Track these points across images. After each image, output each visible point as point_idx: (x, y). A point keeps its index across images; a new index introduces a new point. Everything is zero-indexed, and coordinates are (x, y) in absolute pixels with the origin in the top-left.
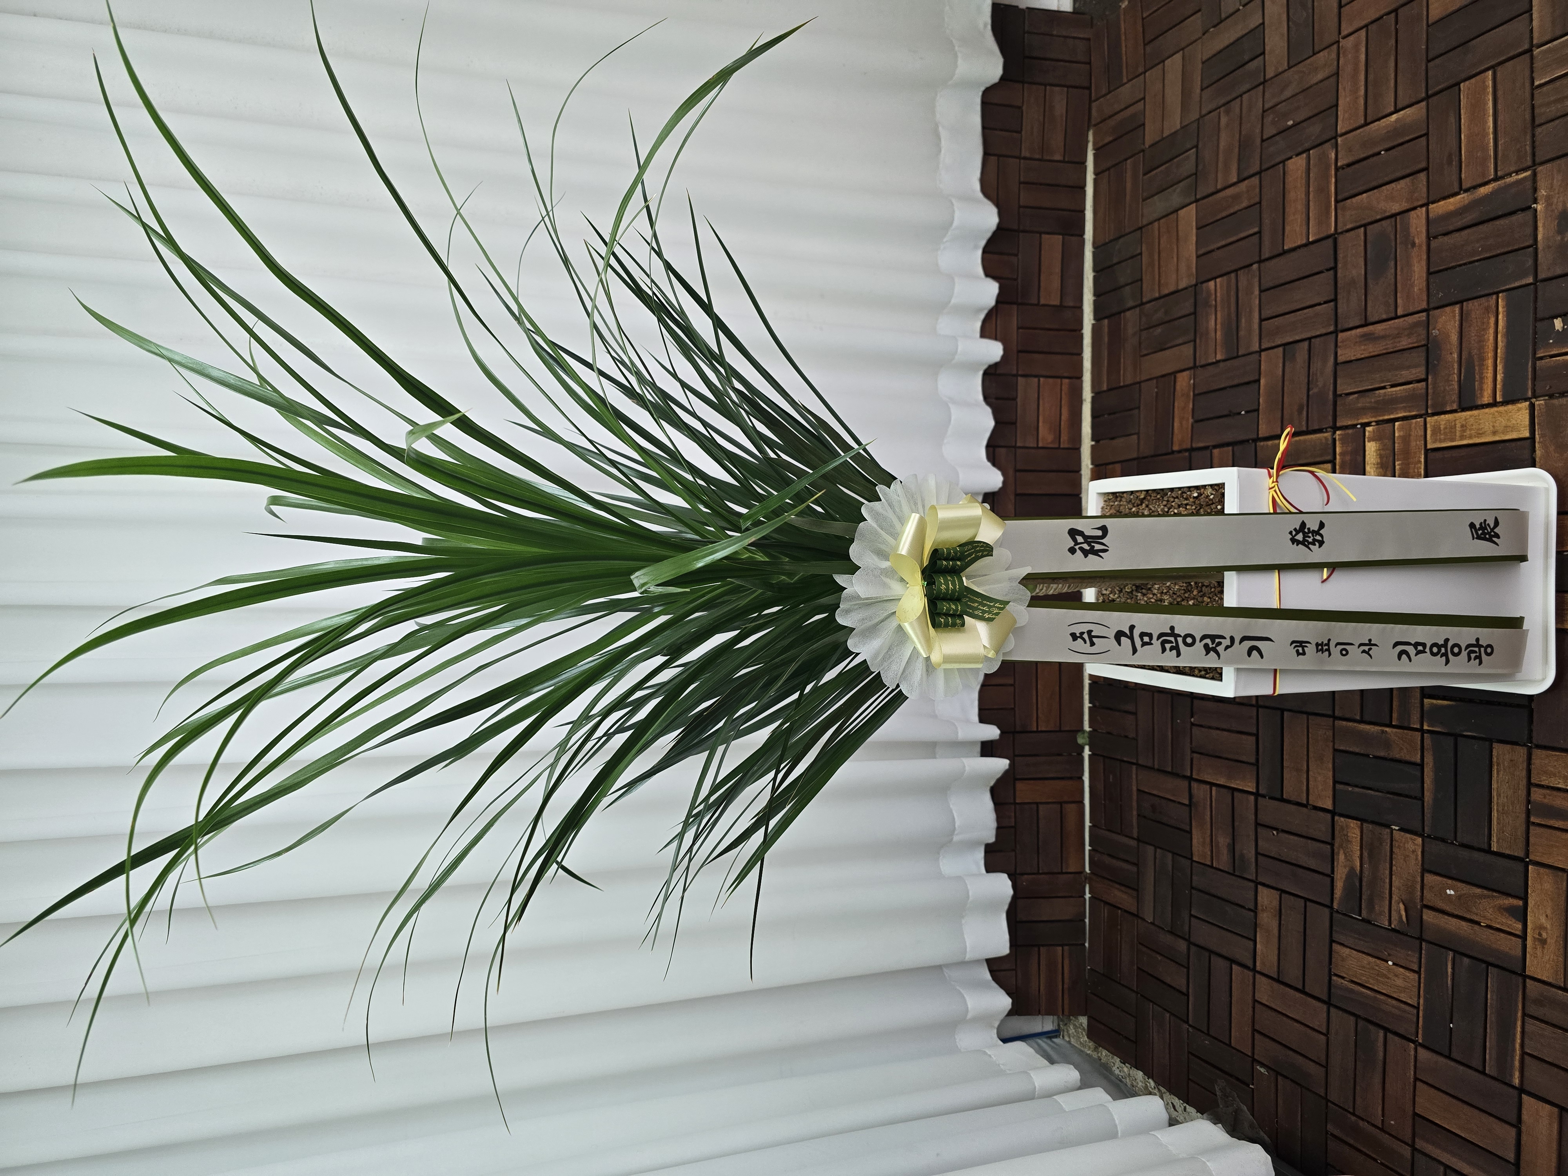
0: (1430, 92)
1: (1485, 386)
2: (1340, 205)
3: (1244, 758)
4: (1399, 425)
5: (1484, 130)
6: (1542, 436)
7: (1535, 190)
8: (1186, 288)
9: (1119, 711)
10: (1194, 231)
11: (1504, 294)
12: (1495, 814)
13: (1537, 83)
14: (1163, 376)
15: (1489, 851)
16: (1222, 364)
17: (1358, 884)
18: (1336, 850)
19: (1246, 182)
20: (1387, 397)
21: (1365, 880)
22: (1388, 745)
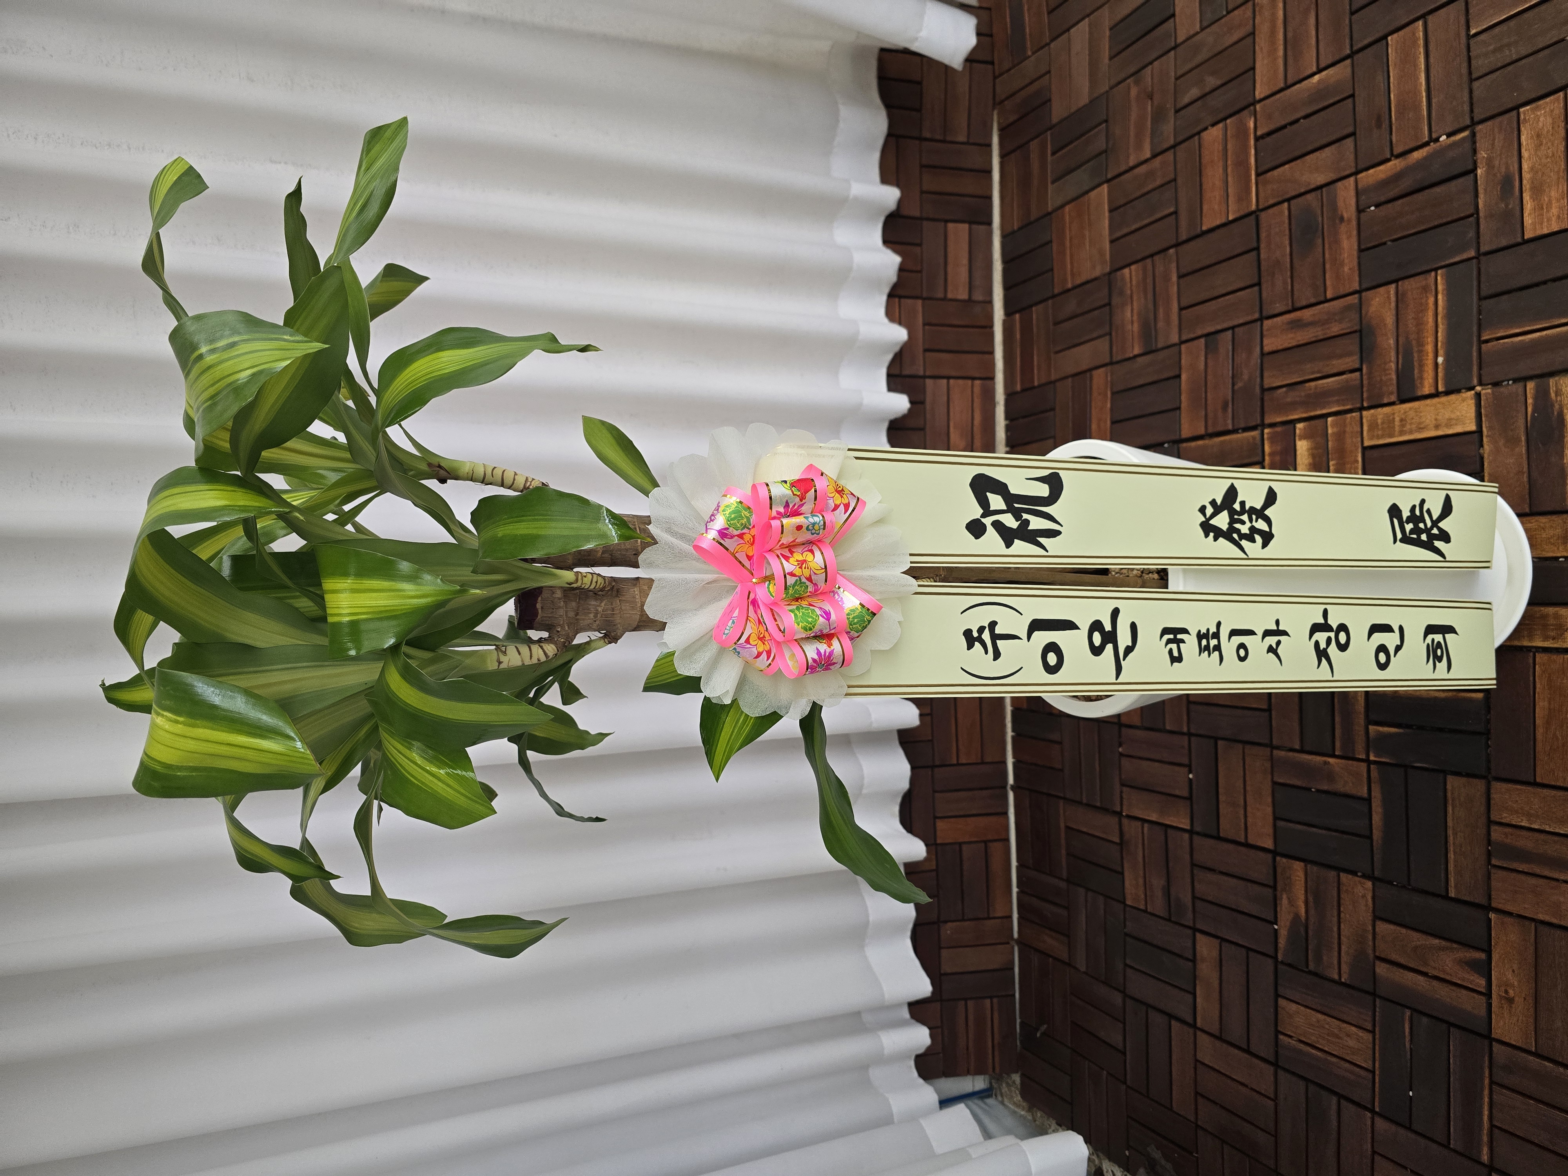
0: (1355, 48)
1: (1425, 375)
2: (1261, 178)
3: (1177, 792)
4: (1333, 421)
5: (1416, 87)
6: (1490, 428)
7: (1475, 151)
8: (1100, 277)
9: (1044, 740)
10: (1107, 214)
11: (1444, 270)
12: (1451, 856)
14: (1078, 374)
15: (1446, 897)
16: (1139, 359)
17: (1303, 933)
18: (1279, 895)
19: (1159, 158)
20: (1320, 390)
21: (1311, 927)
22: (1330, 776)
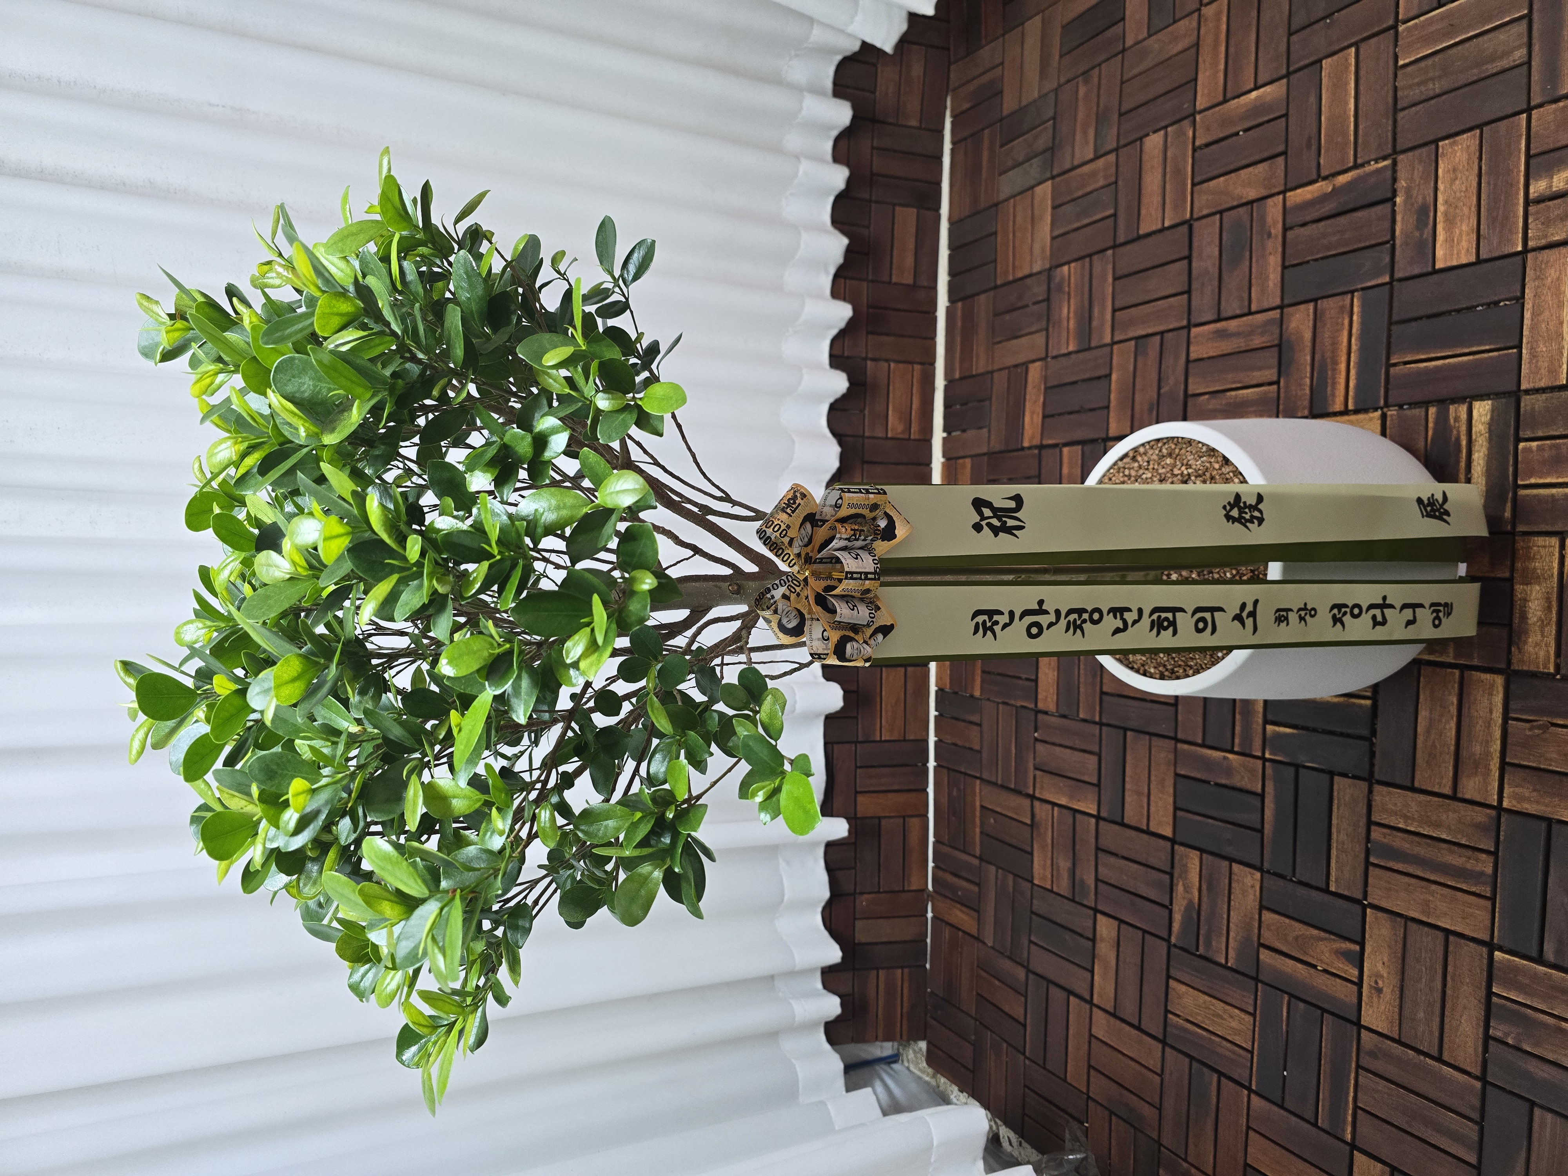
0: (1291, 69)
1: (1337, 393)
2: (1197, 188)
3: (1086, 778)
5: (1345, 111)
7: (1395, 180)
8: (1040, 273)
9: (964, 721)
10: (1049, 210)
11: (1360, 293)
12: (1334, 852)
13: (1401, 63)
14: (1016, 366)
15: (1327, 891)
16: (1073, 356)
17: (1196, 918)
18: (1175, 881)
19: (1103, 159)
20: (1238, 400)
21: (1203, 913)
22: (1229, 771)
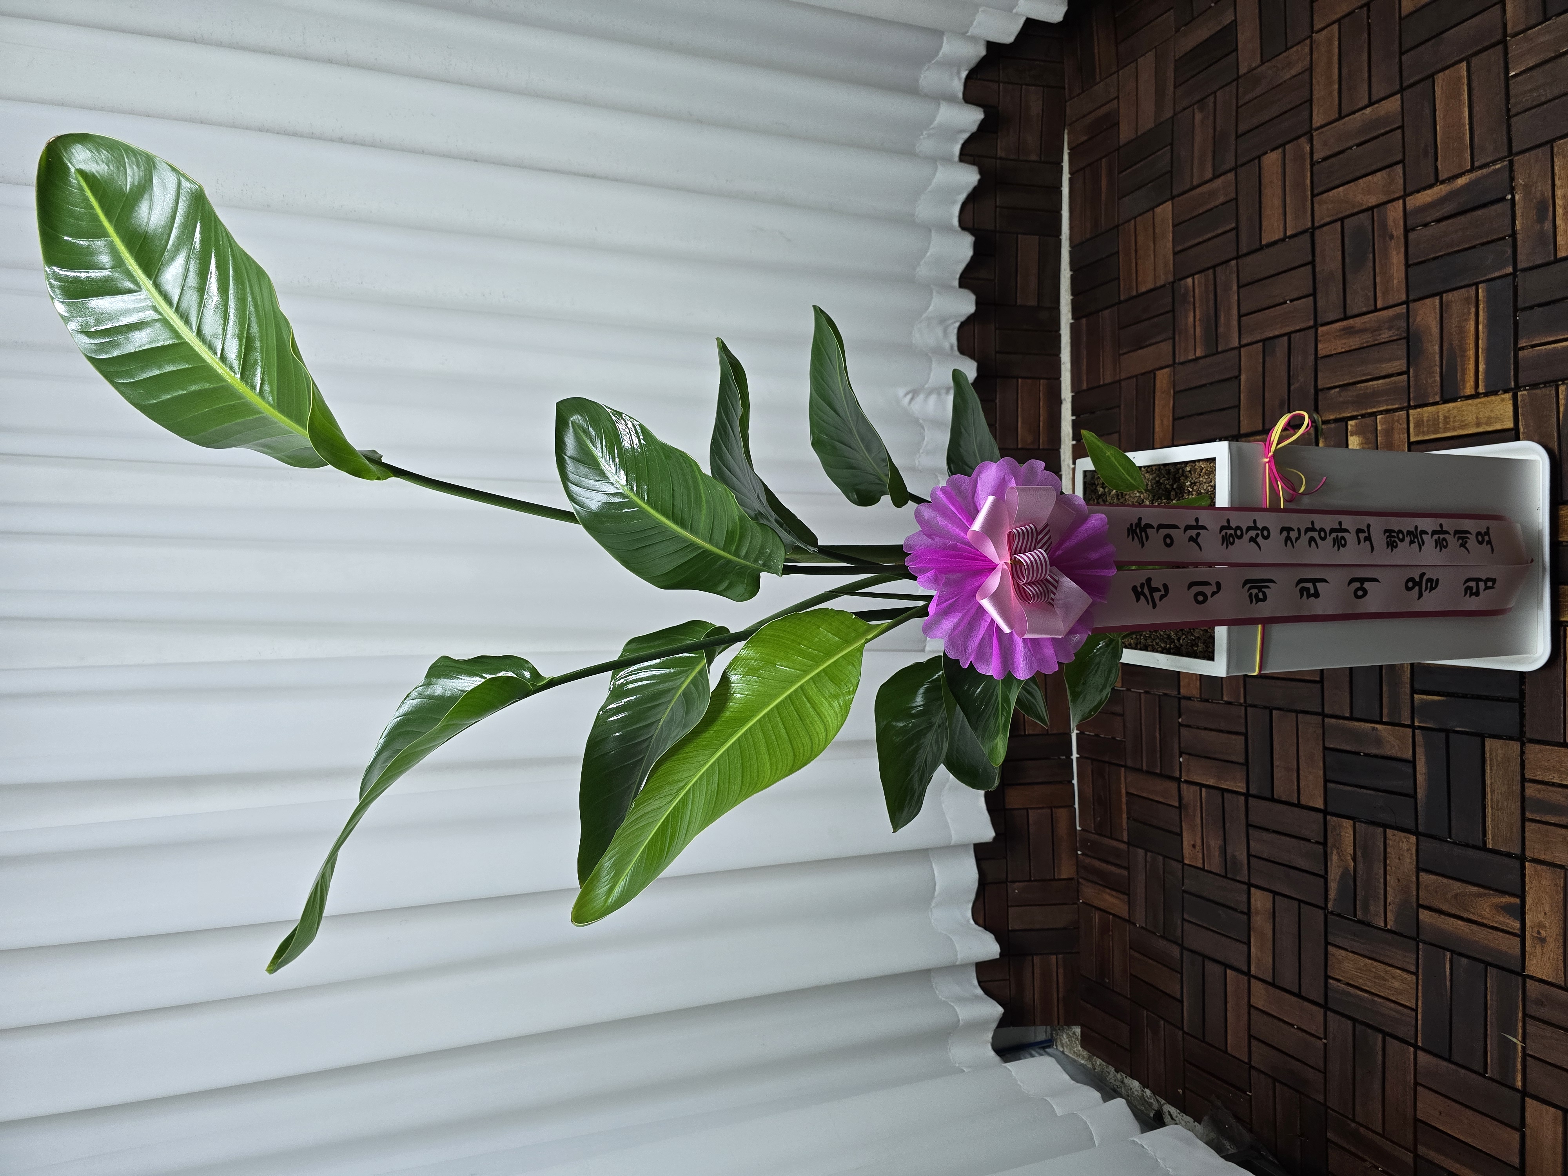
0: (1405, 85)
1: (1467, 378)
2: (1316, 198)
3: (1234, 758)
4: (1382, 418)
5: (1459, 119)
6: (1526, 426)
7: (1512, 179)
8: (1164, 286)
10: (1171, 228)
11: (1484, 284)
12: (1489, 811)
13: (1512, 73)
14: (1144, 374)
15: (1484, 848)
16: (1201, 361)
17: (1352, 884)
18: (1329, 851)
19: (1222, 178)
20: (1369, 391)
21: (1359, 880)
22: (1379, 742)
